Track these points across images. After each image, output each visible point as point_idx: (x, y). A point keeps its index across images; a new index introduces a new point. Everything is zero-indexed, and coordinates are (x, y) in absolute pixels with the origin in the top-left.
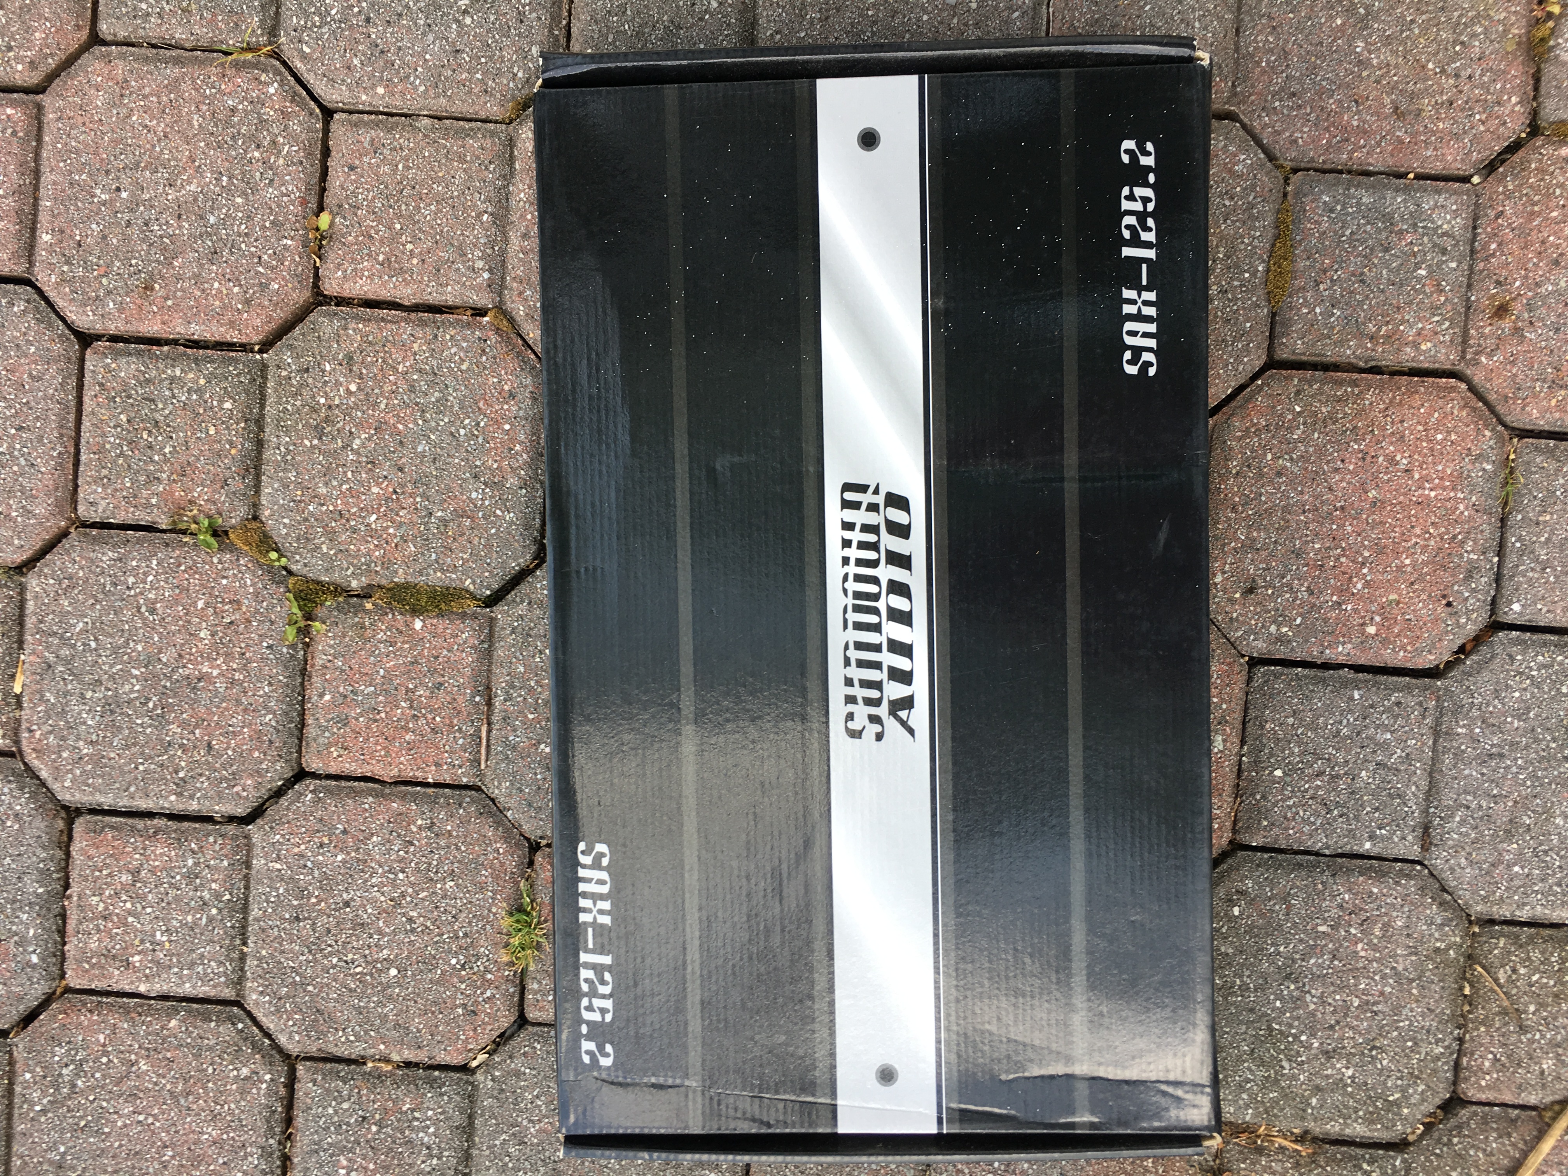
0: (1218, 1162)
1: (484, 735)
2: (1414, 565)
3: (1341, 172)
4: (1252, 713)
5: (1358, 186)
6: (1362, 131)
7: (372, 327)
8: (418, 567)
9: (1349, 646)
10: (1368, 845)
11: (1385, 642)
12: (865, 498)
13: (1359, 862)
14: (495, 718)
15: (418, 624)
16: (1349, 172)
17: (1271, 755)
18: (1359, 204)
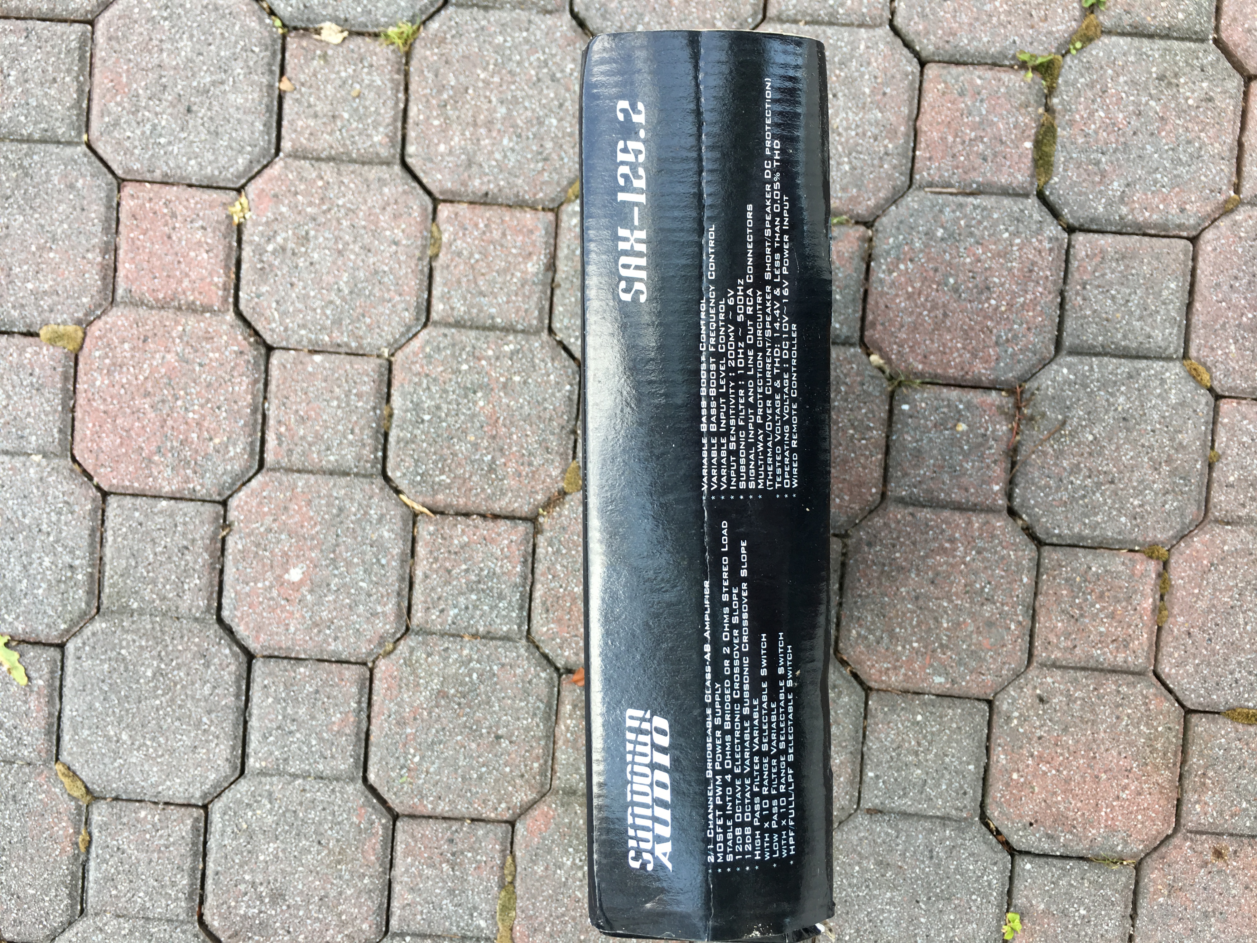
1: (950, 190)
2: (1057, 803)
4: (957, 702)
8: (1067, 145)
9: (1003, 762)
10: (871, 774)
11: (1007, 785)
13: (858, 769)
14: (961, 199)
15: (1029, 145)
17: (931, 713)
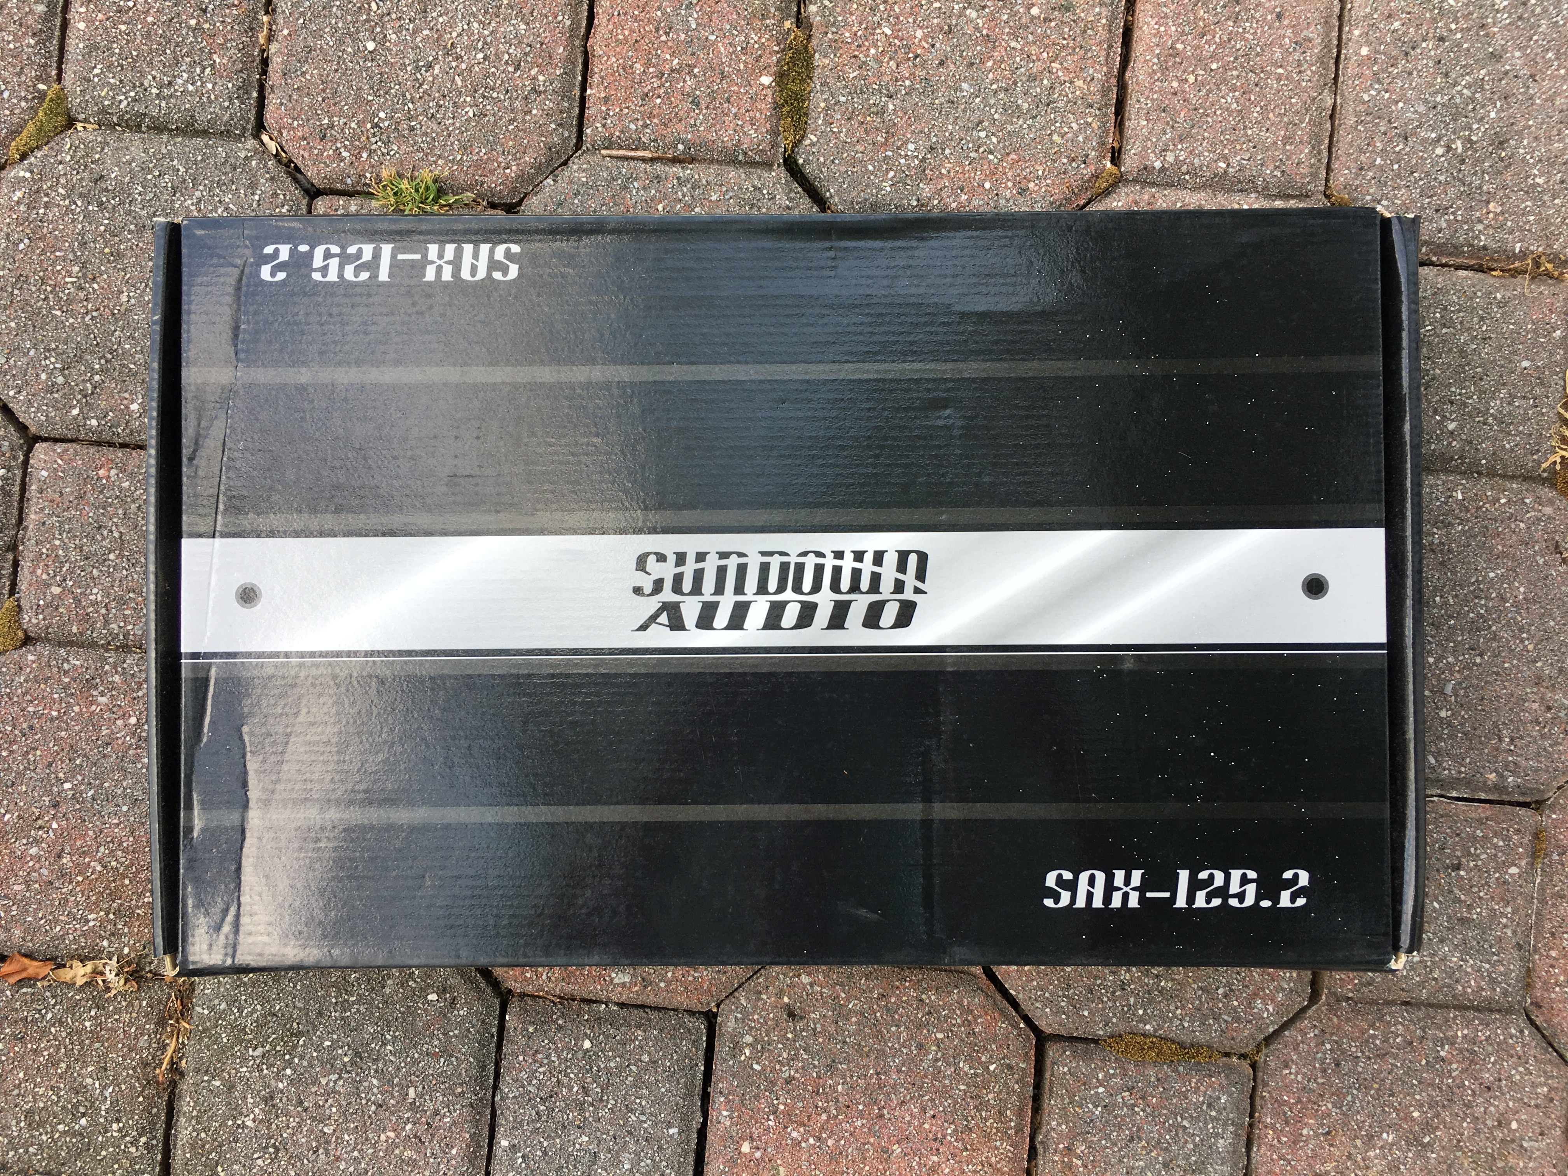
0: (149, 975)
1: (640, 154)
3: (1251, 1116)
4: (654, 1015)
5: (1236, 1135)
6: (1296, 1140)
7: (1103, 34)
8: (830, 80)
9: (728, 1123)
10: (504, 1143)
11: (732, 1163)
12: (910, 579)
13: (486, 1133)
14: (659, 168)
15: (766, 80)
16: (1251, 1125)
17: (607, 1037)
18: (1217, 1135)
